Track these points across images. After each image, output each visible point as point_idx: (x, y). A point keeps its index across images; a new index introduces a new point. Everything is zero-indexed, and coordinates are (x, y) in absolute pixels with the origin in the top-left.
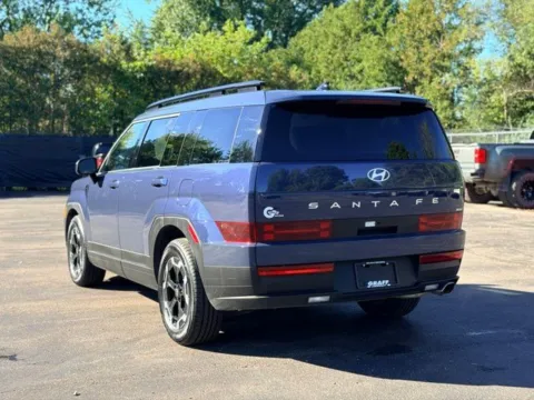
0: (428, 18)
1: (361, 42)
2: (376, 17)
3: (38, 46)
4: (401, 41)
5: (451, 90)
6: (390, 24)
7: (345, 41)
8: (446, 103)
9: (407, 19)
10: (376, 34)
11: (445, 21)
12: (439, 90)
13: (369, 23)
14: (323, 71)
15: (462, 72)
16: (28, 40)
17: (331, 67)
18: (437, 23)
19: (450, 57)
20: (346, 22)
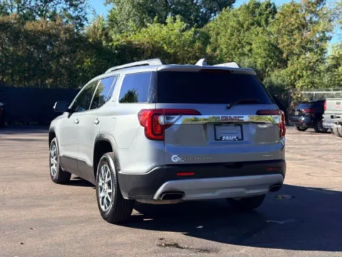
0: (297, 16)
1: (251, 31)
2: (260, 14)
3: (49, 30)
4: (278, 30)
5: (312, 64)
6: (270, 20)
7: (239, 31)
8: (309, 72)
9: (282, 16)
10: (260, 26)
11: (308, 18)
12: (305, 64)
13: (256, 19)
14: (225, 50)
15: (319, 52)
16: (42, 26)
17: (230, 48)
18: (302, 19)
19: (311, 42)
20: (240, 19)
